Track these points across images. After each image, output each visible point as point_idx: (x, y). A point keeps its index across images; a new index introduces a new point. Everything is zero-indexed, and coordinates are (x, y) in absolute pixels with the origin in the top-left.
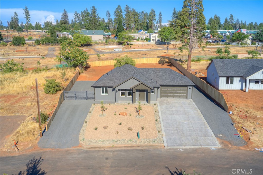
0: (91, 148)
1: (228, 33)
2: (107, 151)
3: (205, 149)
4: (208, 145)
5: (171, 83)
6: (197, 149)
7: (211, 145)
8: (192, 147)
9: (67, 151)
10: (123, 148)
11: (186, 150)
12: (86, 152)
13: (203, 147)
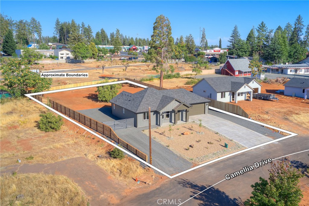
1: (124, 49)
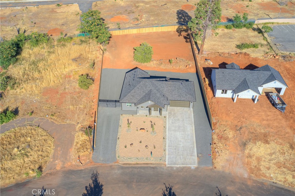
0: (124, 164)
2: (134, 167)
3: (188, 168)
4: (191, 164)
5: (178, 98)
6: (184, 167)
7: (192, 165)
8: (182, 166)
9: (111, 166)
10: (143, 166)
11: (177, 168)
12: (122, 168)
13: (187, 166)
